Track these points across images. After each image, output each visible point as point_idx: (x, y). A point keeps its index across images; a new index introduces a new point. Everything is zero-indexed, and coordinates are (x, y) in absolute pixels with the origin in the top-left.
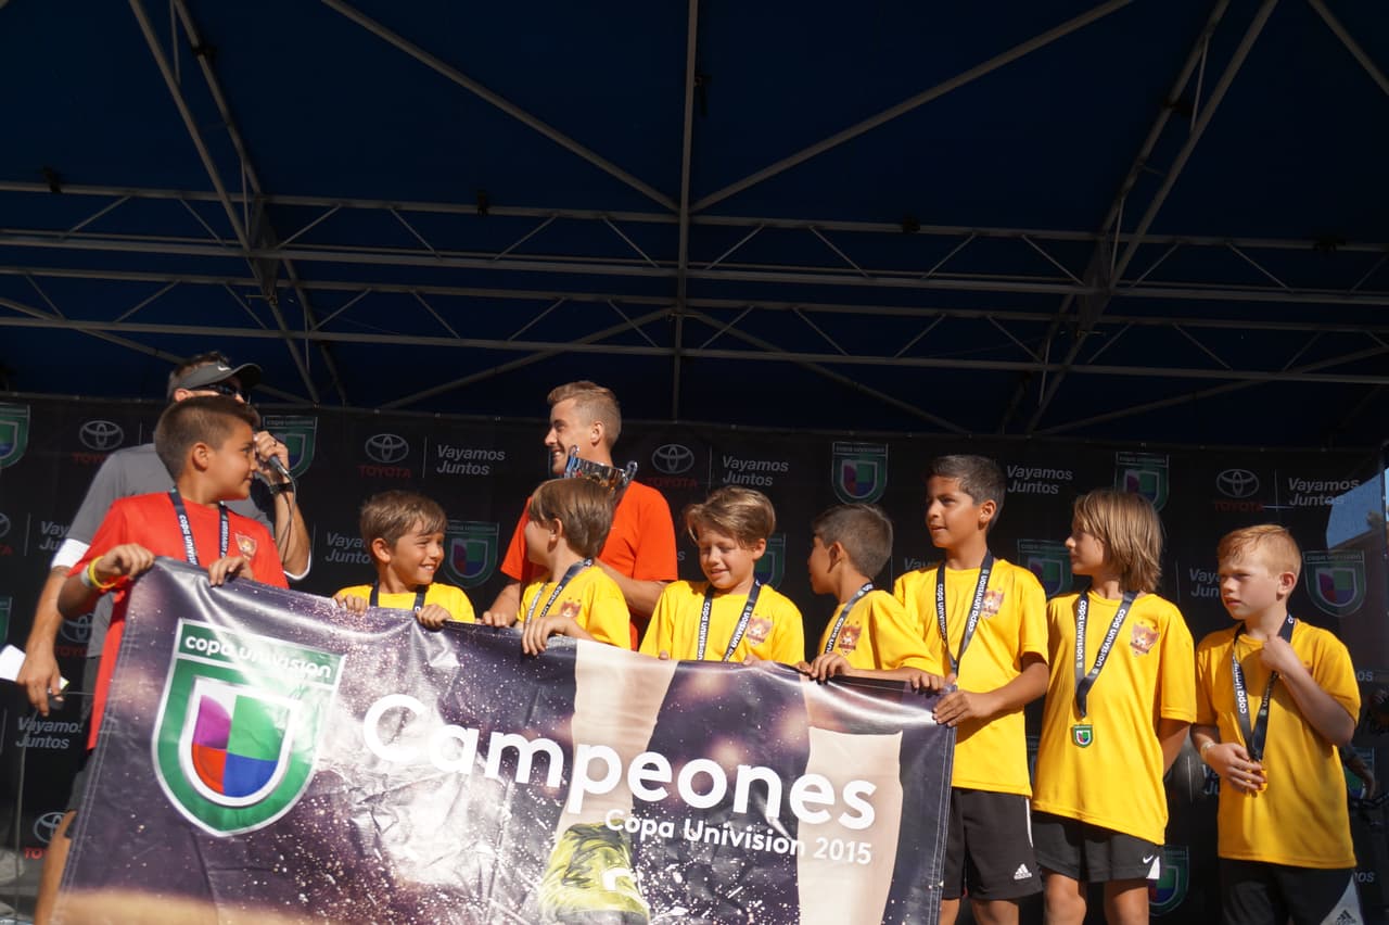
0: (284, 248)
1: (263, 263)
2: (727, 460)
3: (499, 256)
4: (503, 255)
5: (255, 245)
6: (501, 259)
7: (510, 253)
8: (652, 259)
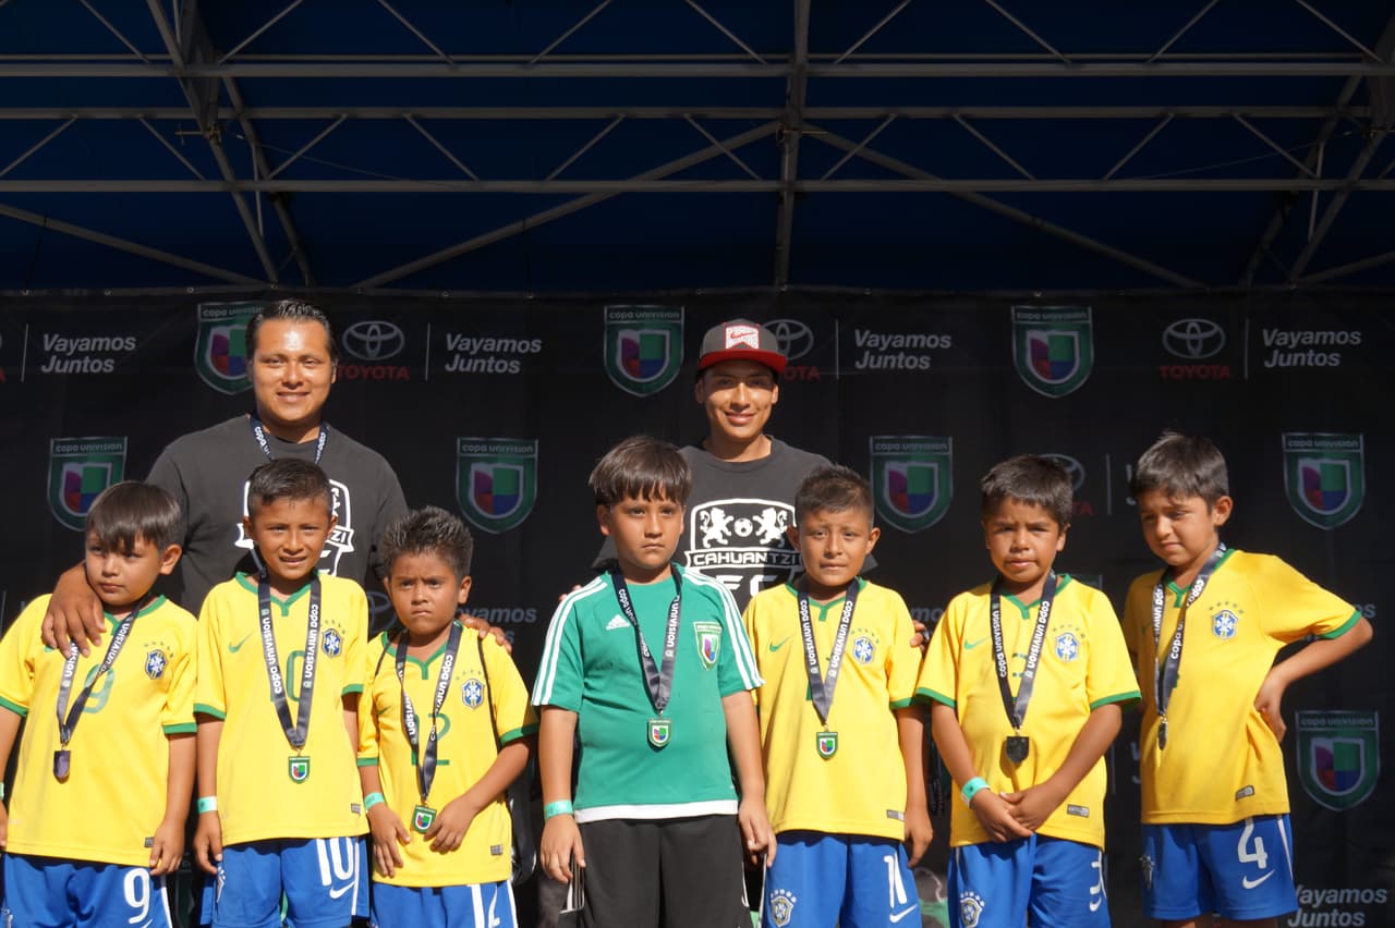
0: (230, 62)
1: (200, 84)
2: (862, 334)
3: (537, 58)
4: (542, 56)
5: (189, 60)
6: (539, 62)
7: (550, 53)
8: (757, 52)
